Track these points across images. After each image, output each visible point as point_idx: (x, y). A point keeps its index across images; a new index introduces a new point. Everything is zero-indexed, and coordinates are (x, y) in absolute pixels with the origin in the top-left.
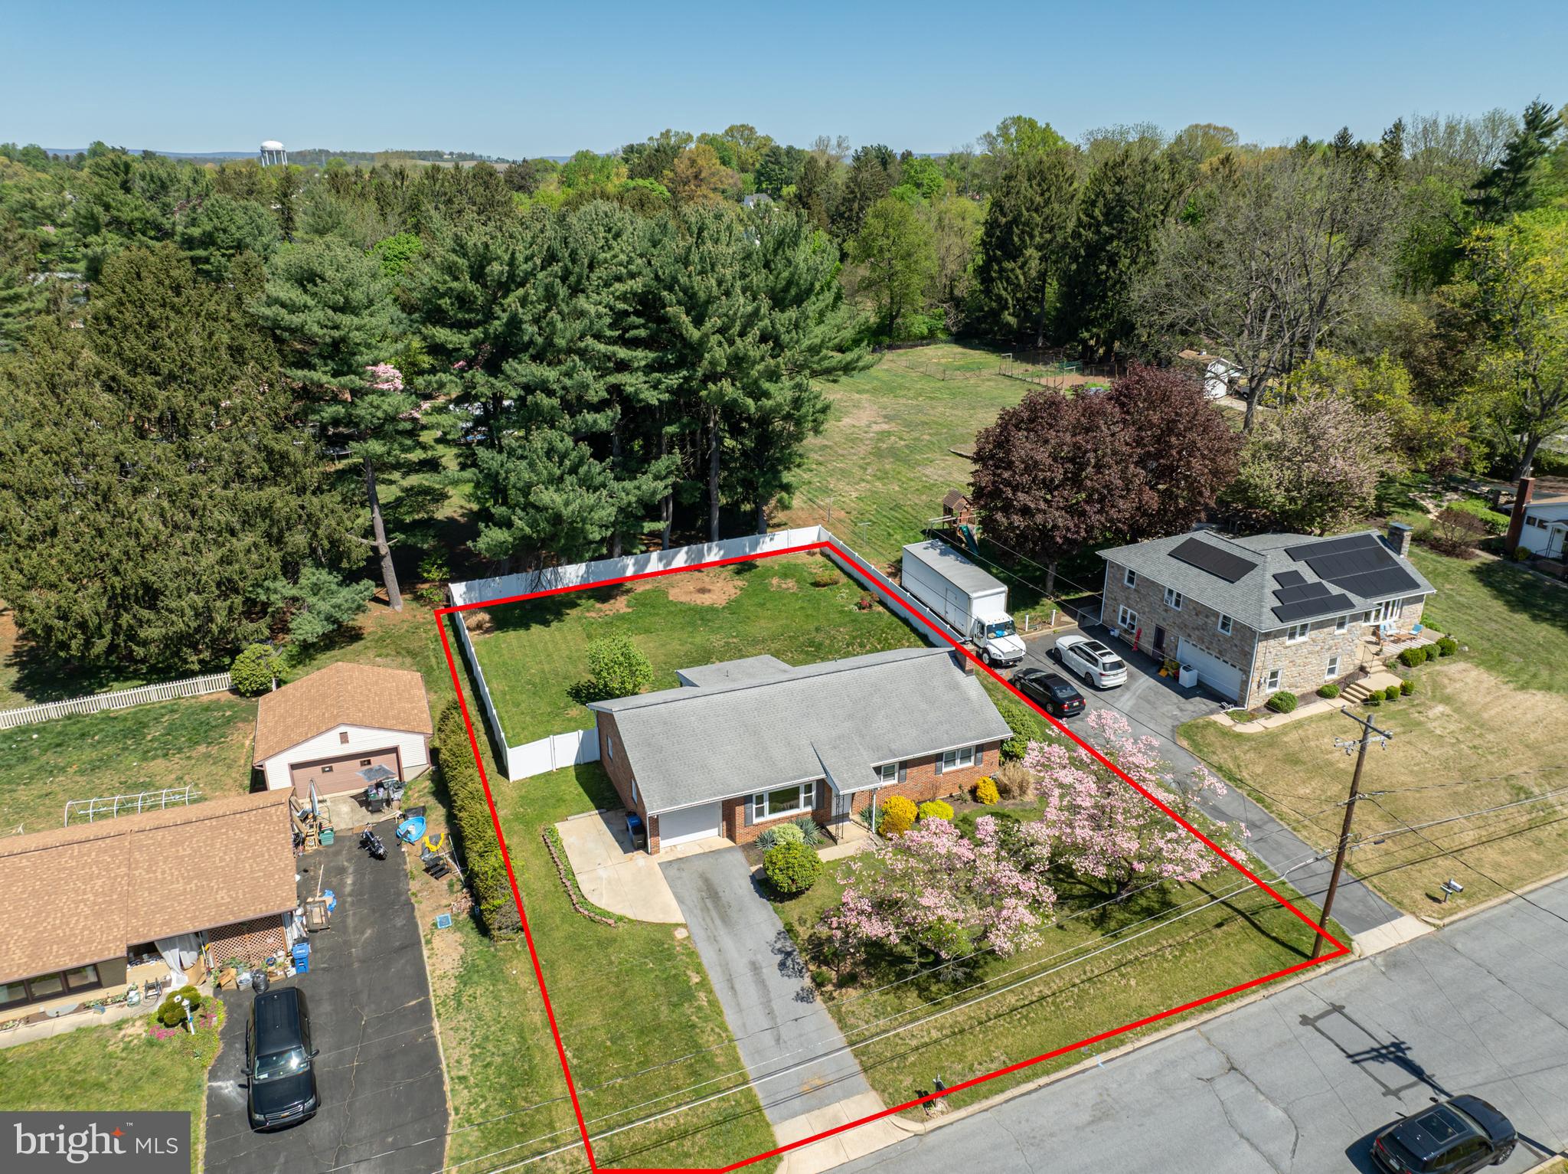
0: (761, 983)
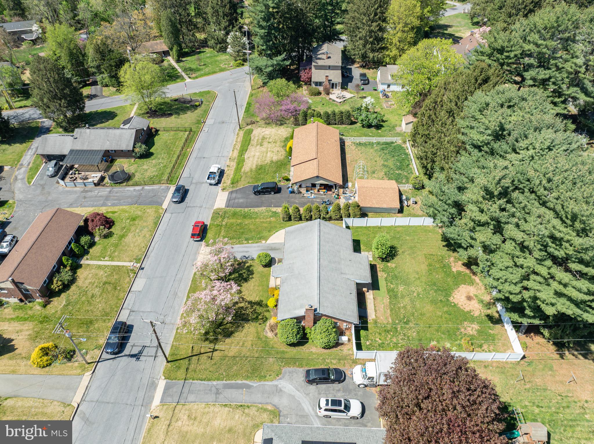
0: (243, 252)
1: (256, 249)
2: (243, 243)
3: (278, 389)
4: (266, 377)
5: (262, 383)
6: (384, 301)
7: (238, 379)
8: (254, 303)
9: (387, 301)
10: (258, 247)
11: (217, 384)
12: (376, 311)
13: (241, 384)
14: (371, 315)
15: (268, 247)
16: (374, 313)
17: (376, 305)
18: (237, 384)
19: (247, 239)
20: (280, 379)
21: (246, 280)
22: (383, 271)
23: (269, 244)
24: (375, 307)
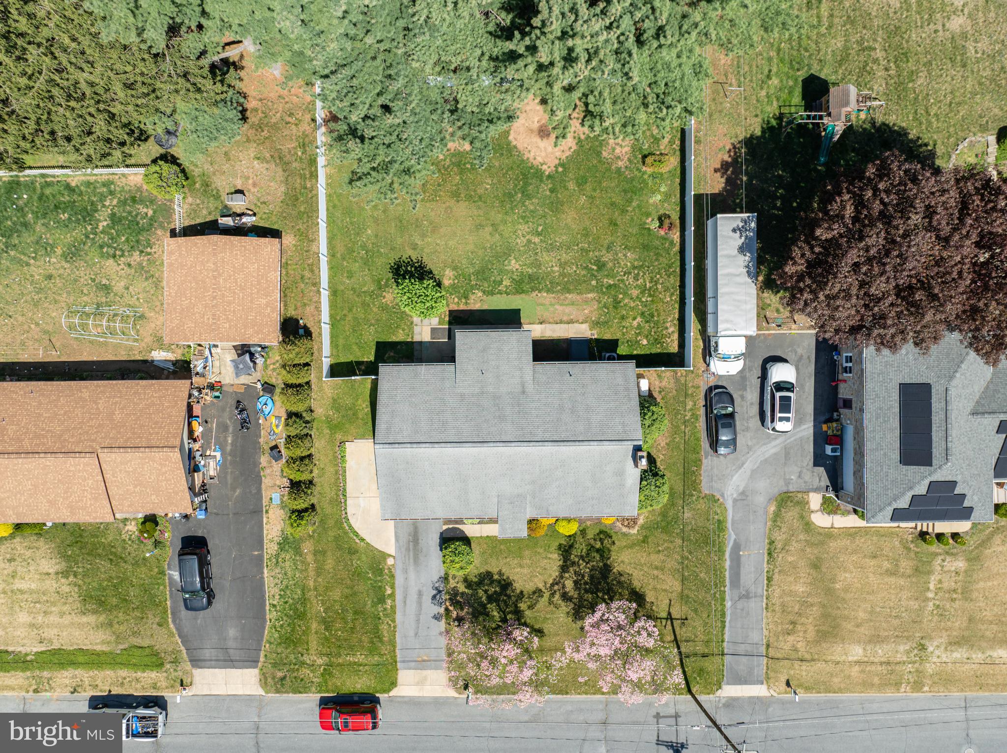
0: (420, 603)
1: (412, 575)
2: (393, 608)
3: (740, 498)
4: (719, 520)
5: (729, 525)
6: (547, 302)
7: (723, 567)
8: (564, 562)
9: (545, 297)
10: (405, 571)
11: (731, 600)
12: (571, 322)
13: (732, 561)
14: (582, 331)
15: (408, 550)
16: (576, 325)
17: (557, 319)
18: (731, 567)
19: (382, 600)
20: (723, 495)
21: (506, 585)
22: (466, 298)
23: (398, 548)
24: (561, 322)
